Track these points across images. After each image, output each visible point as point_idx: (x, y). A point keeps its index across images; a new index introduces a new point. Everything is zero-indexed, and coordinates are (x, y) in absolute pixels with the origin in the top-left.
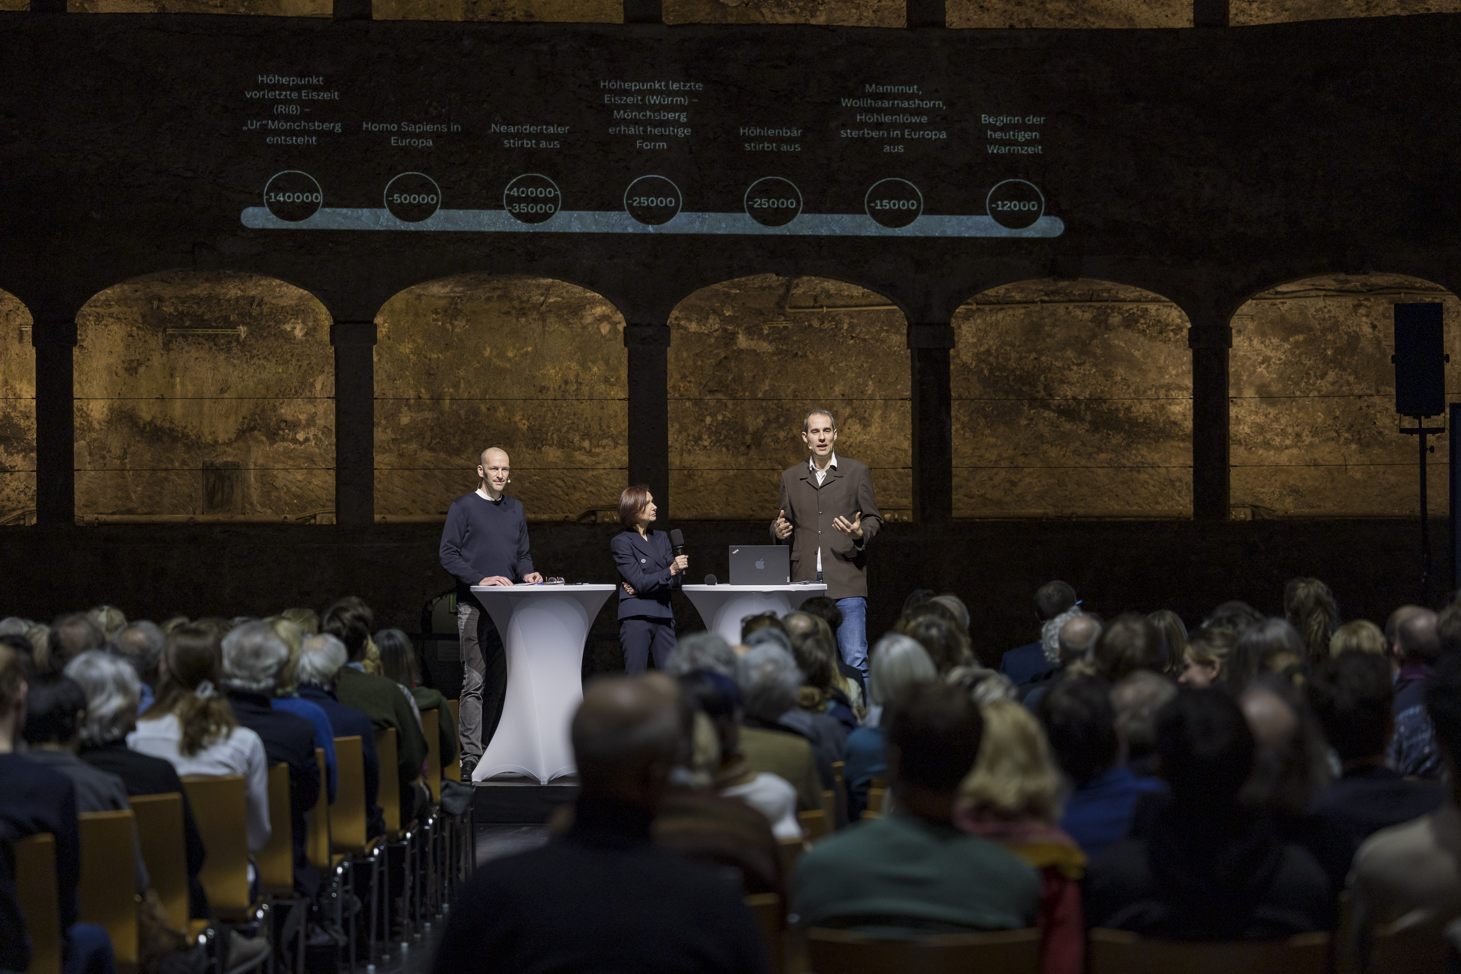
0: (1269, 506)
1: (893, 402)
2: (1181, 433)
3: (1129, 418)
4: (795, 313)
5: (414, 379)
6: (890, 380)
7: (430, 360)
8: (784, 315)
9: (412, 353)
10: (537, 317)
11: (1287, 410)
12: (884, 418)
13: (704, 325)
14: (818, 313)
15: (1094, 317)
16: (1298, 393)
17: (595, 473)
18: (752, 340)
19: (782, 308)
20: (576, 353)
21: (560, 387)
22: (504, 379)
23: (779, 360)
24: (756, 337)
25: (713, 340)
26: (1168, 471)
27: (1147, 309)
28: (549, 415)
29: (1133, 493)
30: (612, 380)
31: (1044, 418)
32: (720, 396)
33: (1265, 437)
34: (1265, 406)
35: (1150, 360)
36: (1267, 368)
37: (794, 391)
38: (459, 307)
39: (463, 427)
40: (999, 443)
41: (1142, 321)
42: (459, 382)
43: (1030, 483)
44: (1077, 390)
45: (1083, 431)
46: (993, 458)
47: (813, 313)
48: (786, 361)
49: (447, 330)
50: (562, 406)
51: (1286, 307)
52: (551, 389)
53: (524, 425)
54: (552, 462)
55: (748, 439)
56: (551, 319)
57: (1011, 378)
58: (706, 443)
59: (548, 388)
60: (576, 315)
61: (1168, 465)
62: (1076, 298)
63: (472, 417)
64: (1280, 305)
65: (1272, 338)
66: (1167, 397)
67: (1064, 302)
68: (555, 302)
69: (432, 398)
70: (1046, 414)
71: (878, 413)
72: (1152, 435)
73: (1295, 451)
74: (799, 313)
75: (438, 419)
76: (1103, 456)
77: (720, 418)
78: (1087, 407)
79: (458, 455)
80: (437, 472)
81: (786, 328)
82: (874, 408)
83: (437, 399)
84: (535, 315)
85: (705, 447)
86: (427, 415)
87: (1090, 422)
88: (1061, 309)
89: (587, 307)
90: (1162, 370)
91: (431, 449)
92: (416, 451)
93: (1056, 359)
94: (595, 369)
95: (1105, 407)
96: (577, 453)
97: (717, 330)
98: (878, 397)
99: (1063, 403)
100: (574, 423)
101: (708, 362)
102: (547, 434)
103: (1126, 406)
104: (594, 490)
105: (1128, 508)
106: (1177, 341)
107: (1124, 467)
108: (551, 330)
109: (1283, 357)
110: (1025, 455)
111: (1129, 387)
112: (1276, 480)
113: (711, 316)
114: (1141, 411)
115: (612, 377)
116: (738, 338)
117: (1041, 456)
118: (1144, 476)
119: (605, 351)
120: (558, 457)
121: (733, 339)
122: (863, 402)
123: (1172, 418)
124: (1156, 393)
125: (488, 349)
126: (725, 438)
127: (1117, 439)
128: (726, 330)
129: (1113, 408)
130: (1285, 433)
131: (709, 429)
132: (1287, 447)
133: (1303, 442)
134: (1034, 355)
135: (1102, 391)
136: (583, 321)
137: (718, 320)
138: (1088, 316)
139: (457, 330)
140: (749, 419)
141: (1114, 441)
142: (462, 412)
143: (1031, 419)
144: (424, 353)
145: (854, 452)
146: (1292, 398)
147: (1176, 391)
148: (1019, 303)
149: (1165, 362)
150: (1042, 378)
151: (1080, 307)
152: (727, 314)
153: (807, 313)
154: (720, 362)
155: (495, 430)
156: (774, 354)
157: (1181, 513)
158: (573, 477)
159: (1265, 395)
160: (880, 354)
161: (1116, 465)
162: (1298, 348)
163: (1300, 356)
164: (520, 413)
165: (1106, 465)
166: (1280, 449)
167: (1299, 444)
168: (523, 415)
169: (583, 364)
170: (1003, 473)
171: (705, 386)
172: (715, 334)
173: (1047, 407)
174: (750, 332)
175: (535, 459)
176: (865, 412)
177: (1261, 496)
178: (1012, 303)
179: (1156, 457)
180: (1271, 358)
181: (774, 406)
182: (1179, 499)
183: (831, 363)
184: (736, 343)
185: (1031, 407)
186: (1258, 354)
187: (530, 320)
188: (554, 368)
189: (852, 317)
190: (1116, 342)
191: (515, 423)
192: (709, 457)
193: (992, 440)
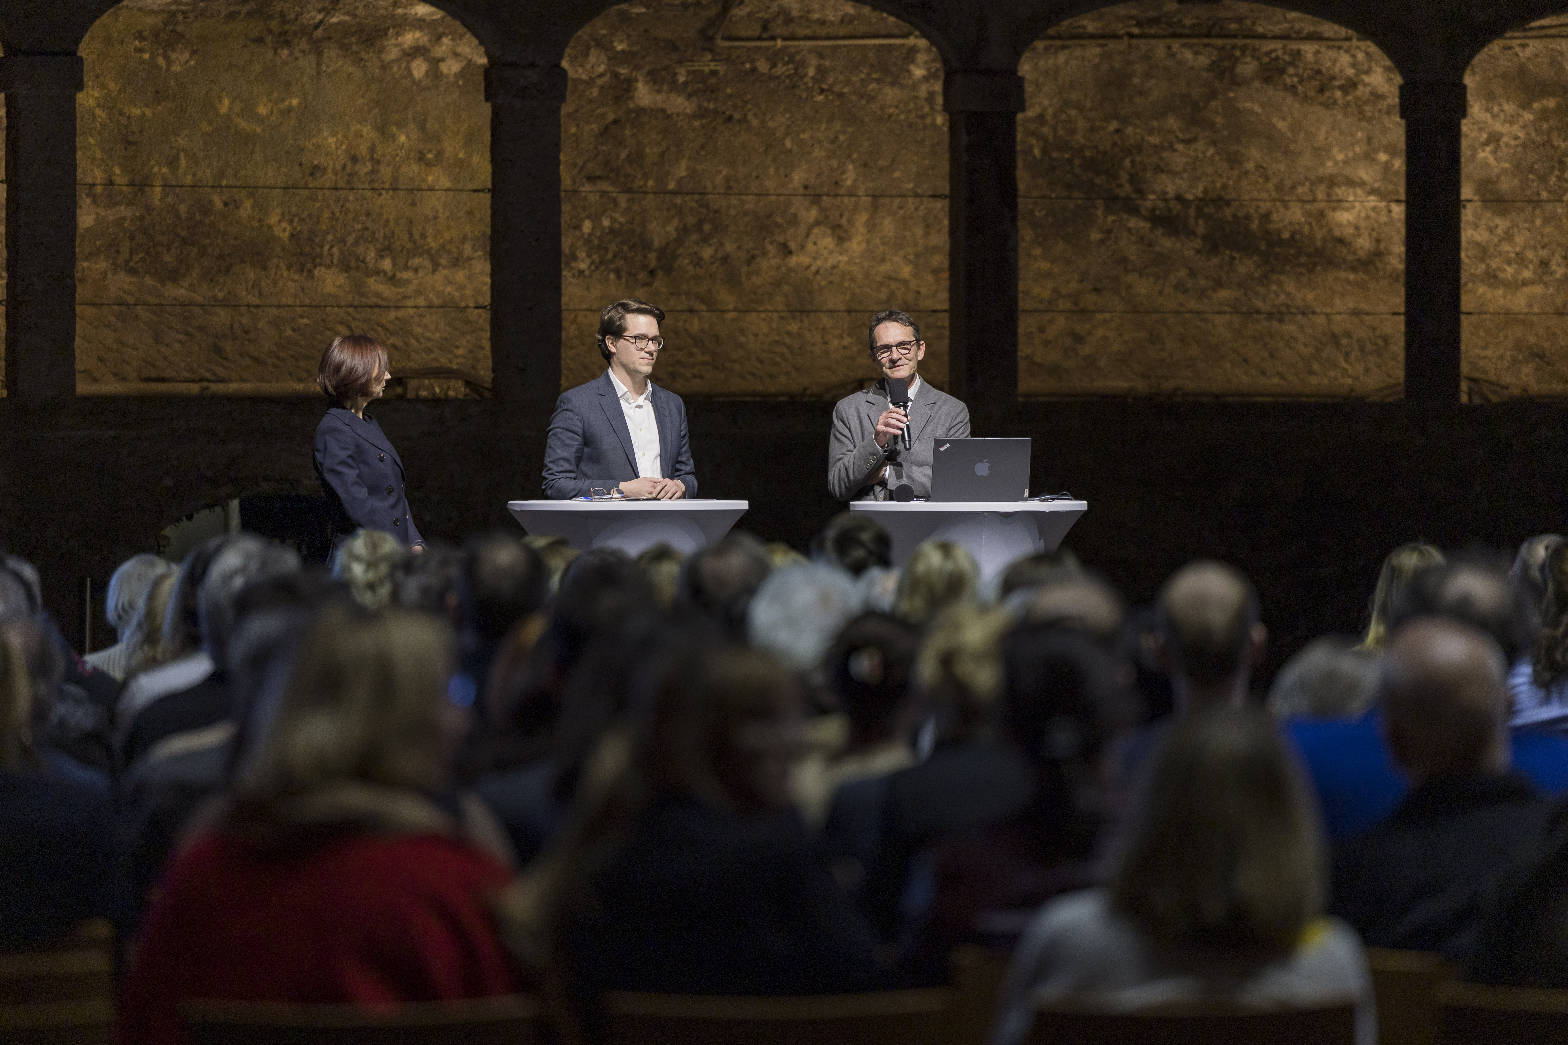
0: (1494, 378)
1: (887, 201)
2: (1350, 257)
3: (1268, 232)
4: (730, 48)
5: (102, 150)
6: (883, 162)
7: (129, 118)
8: (711, 50)
9: (98, 105)
10: (308, 47)
11: (1526, 221)
12: (872, 227)
13: (582, 66)
14: (767, 49)
15: (1214, 63)
16: (1544, 194)
17: (401, 313)
18: (659, 91)
19: (711, 39)
20: (371, 110)
21: (344, 167)
22: (252, 152)
23: (703, 127)
24: (665, 87)
25: (595, 92)
26: (1329, 321)
27: (1299, 51)
28: (326, 214)
29: (1272, 356)
30: (430, 156)
31: (1129, 230)
32: (605, 186)
33: (1488, 266)
34: (1489, 214)
35: (1302, 134)
36: (1494, 152)
37: (728, 179)
38: (180, 28)
39: (183, 234)
40: (1056, 270)
41: (1291, 71)
42: (177, 157)
43: (1105, 338)
44: (1182, 183)
45: (1192, 252)
46: (1046, 295)
47: (758, 48)
48: (714, 128)
49: (158, 68)
50: (347, 200)
51: (1528, 52)
52: (330, 170)
53: (283, 232)
54: (329, 295)
55: (652, 257)
56: (331, 52)
57: (1077, 162)
58: (583, 266)
59: (325, 170)
60: (372, 45)
61: (1328, 310)
62: (1186, 31)
63: (198, 217)
64: (1518, 50)
65: (1504, 102)
66: (1329, 199)
67: (1164, 37)
68: (338, 23)
69: (132, 184)
70: (1133, 223)
71: (862, 218)
72: (1303, 259)
73: (1538, 289)
74: (737, 48)
75: (142, 218)
76: (1223, 294)
77: (606, 223)
78: (1200, 213)
79: (175, 281)
80: (139, 310)
81: (714, 73)
82: (856, 209)
83: (140, 185)
84: (304, 44)
85: (581, 272)
86: (125, 211)
87: (1204, 238)
88: (1160, 49)
89: (391, 32)
90: (1320, 153)
91: (132, 271)
92: (105, 274)
93: (1151, 131)
94: (403, 138)
95: (1228, 212)
96: (371, 281)
97: (601, 75)
98: (861, 192)
99: (1161, 204)
100: (366, 229)
101: (588, 128)
102: (322, 247)
103: (1262, 211)
104: (398, 342)
105: (1263, 381)
106: (1347, 105)
107: (1258, 312)
108: (330, 70)
109: (1522, 135)
110: (1097, 290)
111: (1267, 179)
112: (1506, 337)
113: (592, 51)
114: (1287, 221)
115: (430, 151)
116: (636, 89)
117: (1123, 292)
118: (1290, 328)
119: (419, 108)
120: (340, 287)
121: (627, 90)
122: (839, 199)
123: (1337, 233)
124: (1311, 191)
125: (226, 102)
126: (615, 256)
127: (1246, 266)
128: (616, 75)
129: (1240, 214)
130: (1523, 259)
131: (588, 241)
132: (1525, 283)
133: (1551, 274)
134: (1113, 125)
135: (1224, 187)
136: (383, 56)
137: (603, 58)
138: (1203, 60)
139: (176, 68)
140: (652, 226)
141: (1242, 269)
142: (183, 208)
143: (1109, 232)
144: (119, 105)
145: (823, 283)
146: (1535, 202)
147: (1344, 188)
148: (1092, 37)
149: (1326, 139)
150: (1127, 163)
151: (1191, 47)
152: (619, 48)
153: (749, 49)
154: (607, 128)
155: (236, 239)
156: (694, 116)
157: (1352, 390)
158: (364, 321)
159: (1490, 197)
160: (867, 119)
161: (1244, 309)
162: (1547, 120)
163: (1549, 133)
164: (279, 211)
165: (1228, 309)
166: (1513, 286)
167: (1545, 278)
168: (283, 214)
169: (382, 130)
170: (1061, 322)
171: (582, 168)
172: (600, 81)
173: (1134, 210)
174: (655, 79)
175: (303, 289)
176: (841, 216)
177: (1481, 363)
178: (1081, 37)
179: (1310, 296)
180: (1501, 135)
181: (695, 205)
182: (1347, 366)
183: (787, 134)
184: (632, 98)
185: (1108, 211)
186: (1480, 130)
187: (297, 54)
188: (335, 134)
189: (821, 56)
190: (1248, 105)
191: (270, 227)
192: (588, 289)
193: (1045, 266)
